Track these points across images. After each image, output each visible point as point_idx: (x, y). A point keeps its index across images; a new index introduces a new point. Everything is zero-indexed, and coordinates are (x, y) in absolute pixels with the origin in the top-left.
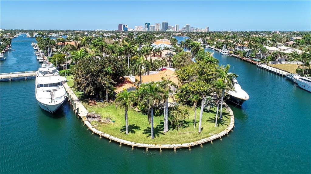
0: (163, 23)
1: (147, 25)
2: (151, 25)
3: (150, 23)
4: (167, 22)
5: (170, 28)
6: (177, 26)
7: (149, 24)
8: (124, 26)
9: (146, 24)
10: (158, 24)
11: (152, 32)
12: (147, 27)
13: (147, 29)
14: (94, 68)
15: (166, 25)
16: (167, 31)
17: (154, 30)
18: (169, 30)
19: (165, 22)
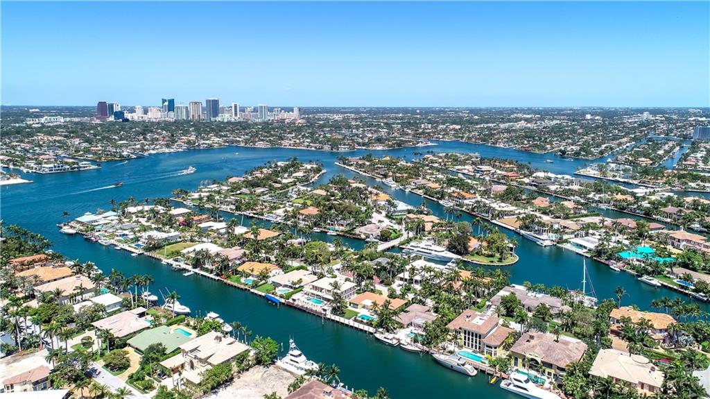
0: (208, 102)
1: (166, 103)
2: (178, 104)
3: (173, 100)
4: (216, 99)
5: (224, 110)
6: (236, 106)
7: (172, 102)
8: (111, 107)
9: (164, 101)
10: (196, 103)
12: (167, 107)
15: (214, 106)
16: (219, 119)
17: (188, 117)
18: (225, 117)
19: (212, 99)
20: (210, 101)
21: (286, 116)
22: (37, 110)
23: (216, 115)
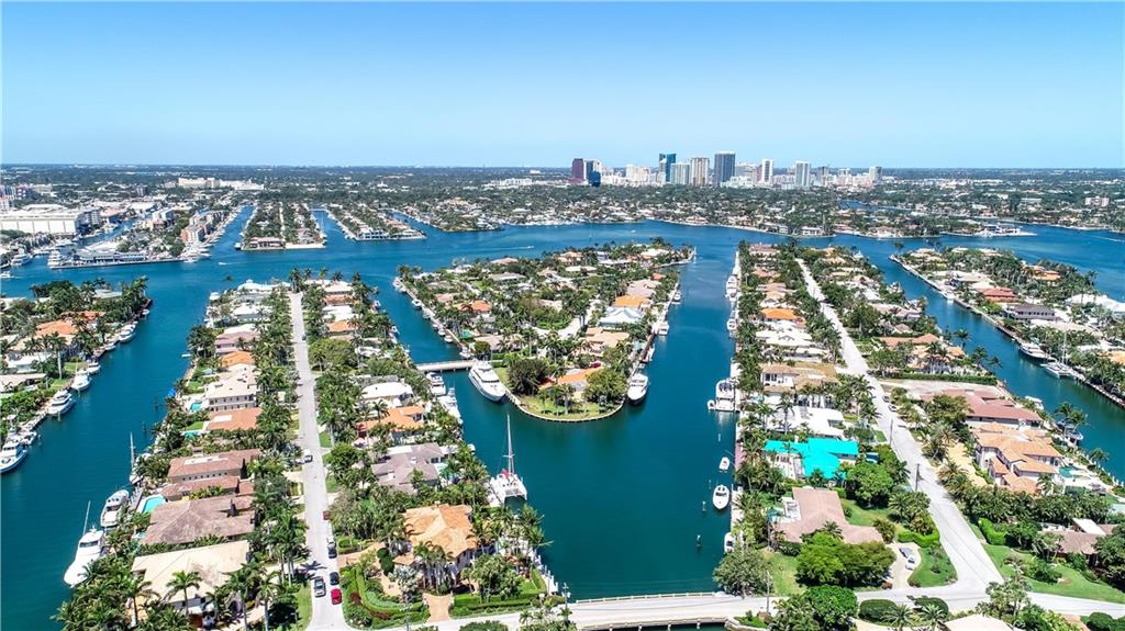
0: (718, 157)
1: (664, 161)
2: (679, 162)
3: (674, 155)
4: (731, 153)
5: (743, 171)
6: (767, 165)
7: (672, 158)
8: (590, 165)
9: (662, 157)
10: (700, 160)
11: (679, 186)
12: (664, 166)
13: (663, 176)
14: (523, 371)
15: (727, 164)
16: (729, 184)
17: (687, 181)
18: (739, 182)
19: (726, 152)
20: (721, 155)
21: (847, 180)
22: (538, 172)
23: (726, 178)
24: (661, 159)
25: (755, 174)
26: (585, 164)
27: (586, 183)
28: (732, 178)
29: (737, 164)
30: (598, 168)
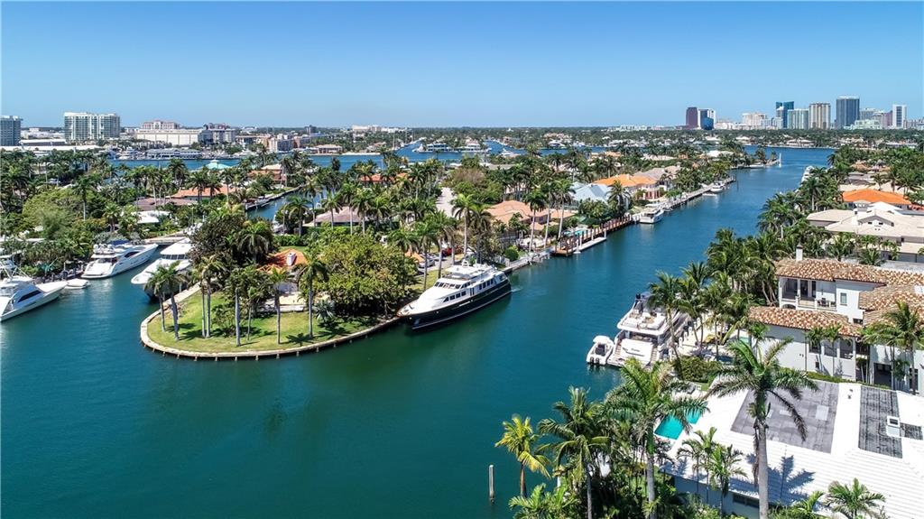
0: (840, 102)
1: (781, 108)
2: (798, 108)
3: (793, 103)
4: (855, 97)
5: (869, 115)
6: (899, 110)
7: (790, 105)
8: (704, 114)
9: (779, 105)
10: (820, 105)
11: (798, 131)
12: (781, 113)
13: (780, 121)
15: (850, 109)
16: (854, 126)
17: (807, 125)
18: (865, 124)
19: (847, 98)
20: (843, 100)
23: (850, 122)
24: (778, 107)
25: (884, 119)
26: (699, 112)
27: (699, 128)
28: (856, 121)
29: (863, 108)
30: (713, 115)
